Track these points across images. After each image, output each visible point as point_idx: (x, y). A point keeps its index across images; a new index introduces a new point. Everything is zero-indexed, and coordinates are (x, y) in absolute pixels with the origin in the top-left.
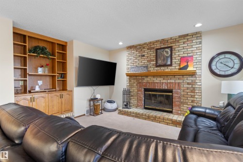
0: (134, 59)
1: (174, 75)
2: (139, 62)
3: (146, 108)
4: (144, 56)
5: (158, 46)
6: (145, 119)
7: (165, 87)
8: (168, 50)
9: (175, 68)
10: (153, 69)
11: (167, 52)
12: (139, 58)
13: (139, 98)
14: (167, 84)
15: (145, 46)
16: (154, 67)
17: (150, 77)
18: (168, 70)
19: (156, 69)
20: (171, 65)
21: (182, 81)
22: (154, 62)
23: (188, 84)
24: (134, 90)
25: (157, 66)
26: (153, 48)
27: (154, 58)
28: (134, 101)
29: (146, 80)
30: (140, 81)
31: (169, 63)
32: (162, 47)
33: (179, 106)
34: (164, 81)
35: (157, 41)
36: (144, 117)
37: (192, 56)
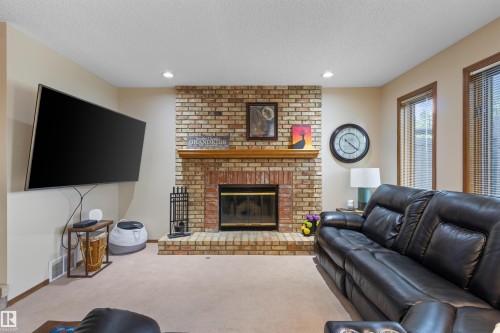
0: (196, 118)
1: (280, 158)
2: (208, 126)
3: (223, 229)
4: (220, 114)
5: (251, 98)
6: (233, 252)
7: (264, 181)
8: (271, 109)
9: (281, 144)
10: (241, 145)
11: (268, 113)
12: (209, 117)
13: (208, 208)
14: (269, 174)
15: (222, 92)
16: (242, 139)
17: (234, 161)
18: (270, 147)
19: (247, 143)
20: (275, 138)
21: (293, 169)
22: (244, 130)
23: (304, 173)
24: (197, 190)
25: (249, 139)
26: (241, 100)
27: (243, 122)
28: (195, 216)
29: (225, 167)
30: (212, 169)
31: (272, 134)
32: (259, 101)
33: (290, 215)
34: (263, 169)
35: (249, 88)
36: (231, 248)
37: (309, 126)
